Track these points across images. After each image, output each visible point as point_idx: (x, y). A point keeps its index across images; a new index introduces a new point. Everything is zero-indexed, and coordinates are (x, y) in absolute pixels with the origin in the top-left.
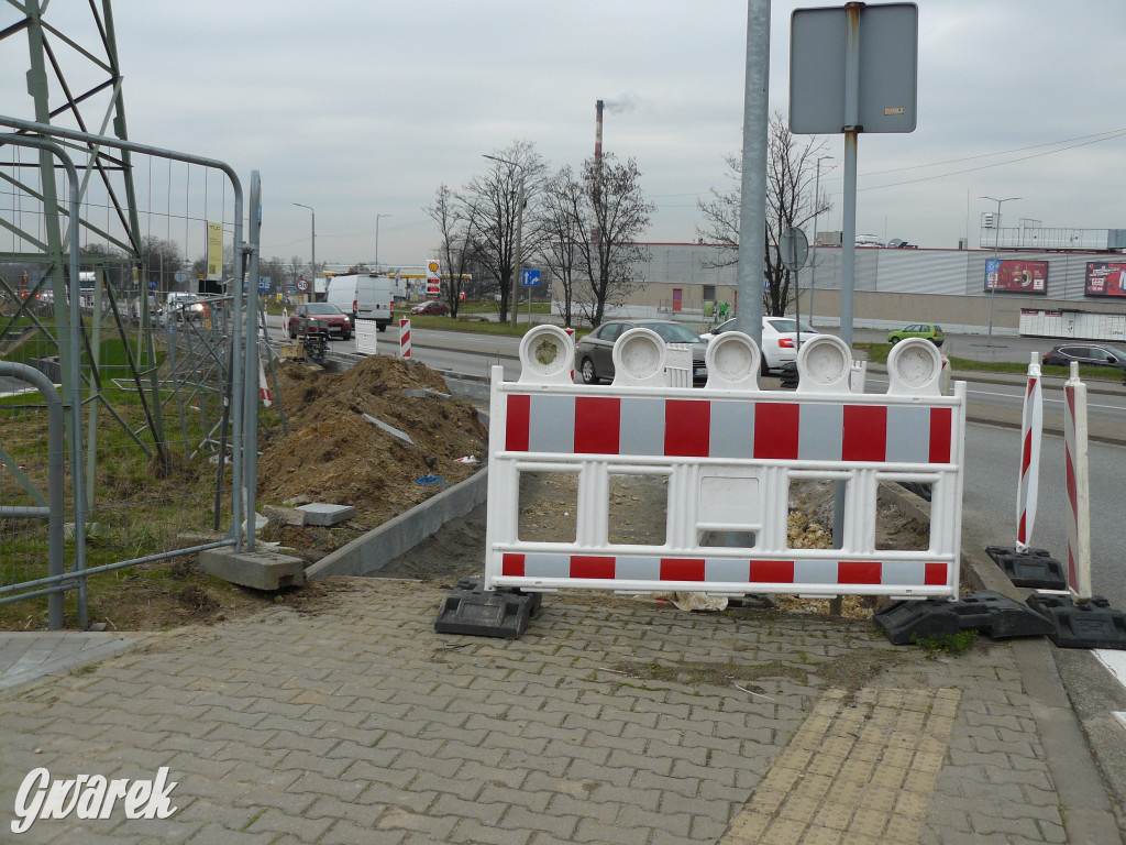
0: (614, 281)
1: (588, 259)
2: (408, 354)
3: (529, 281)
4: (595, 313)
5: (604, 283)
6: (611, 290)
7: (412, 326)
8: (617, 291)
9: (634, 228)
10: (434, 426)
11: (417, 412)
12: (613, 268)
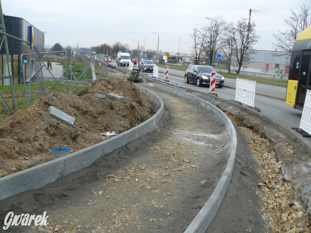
0: (245, 60)
1: (237, 52)
2: (167, 78)
3: (217, 58)
4: (238, 69)
5: (242, 60)
6: (243, 62)
7: (169, 68)
8: (245, 63)
9: (252, 43)
10: (100, 114)
11: (94, 106)
12: (244, 55)
